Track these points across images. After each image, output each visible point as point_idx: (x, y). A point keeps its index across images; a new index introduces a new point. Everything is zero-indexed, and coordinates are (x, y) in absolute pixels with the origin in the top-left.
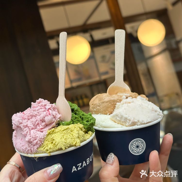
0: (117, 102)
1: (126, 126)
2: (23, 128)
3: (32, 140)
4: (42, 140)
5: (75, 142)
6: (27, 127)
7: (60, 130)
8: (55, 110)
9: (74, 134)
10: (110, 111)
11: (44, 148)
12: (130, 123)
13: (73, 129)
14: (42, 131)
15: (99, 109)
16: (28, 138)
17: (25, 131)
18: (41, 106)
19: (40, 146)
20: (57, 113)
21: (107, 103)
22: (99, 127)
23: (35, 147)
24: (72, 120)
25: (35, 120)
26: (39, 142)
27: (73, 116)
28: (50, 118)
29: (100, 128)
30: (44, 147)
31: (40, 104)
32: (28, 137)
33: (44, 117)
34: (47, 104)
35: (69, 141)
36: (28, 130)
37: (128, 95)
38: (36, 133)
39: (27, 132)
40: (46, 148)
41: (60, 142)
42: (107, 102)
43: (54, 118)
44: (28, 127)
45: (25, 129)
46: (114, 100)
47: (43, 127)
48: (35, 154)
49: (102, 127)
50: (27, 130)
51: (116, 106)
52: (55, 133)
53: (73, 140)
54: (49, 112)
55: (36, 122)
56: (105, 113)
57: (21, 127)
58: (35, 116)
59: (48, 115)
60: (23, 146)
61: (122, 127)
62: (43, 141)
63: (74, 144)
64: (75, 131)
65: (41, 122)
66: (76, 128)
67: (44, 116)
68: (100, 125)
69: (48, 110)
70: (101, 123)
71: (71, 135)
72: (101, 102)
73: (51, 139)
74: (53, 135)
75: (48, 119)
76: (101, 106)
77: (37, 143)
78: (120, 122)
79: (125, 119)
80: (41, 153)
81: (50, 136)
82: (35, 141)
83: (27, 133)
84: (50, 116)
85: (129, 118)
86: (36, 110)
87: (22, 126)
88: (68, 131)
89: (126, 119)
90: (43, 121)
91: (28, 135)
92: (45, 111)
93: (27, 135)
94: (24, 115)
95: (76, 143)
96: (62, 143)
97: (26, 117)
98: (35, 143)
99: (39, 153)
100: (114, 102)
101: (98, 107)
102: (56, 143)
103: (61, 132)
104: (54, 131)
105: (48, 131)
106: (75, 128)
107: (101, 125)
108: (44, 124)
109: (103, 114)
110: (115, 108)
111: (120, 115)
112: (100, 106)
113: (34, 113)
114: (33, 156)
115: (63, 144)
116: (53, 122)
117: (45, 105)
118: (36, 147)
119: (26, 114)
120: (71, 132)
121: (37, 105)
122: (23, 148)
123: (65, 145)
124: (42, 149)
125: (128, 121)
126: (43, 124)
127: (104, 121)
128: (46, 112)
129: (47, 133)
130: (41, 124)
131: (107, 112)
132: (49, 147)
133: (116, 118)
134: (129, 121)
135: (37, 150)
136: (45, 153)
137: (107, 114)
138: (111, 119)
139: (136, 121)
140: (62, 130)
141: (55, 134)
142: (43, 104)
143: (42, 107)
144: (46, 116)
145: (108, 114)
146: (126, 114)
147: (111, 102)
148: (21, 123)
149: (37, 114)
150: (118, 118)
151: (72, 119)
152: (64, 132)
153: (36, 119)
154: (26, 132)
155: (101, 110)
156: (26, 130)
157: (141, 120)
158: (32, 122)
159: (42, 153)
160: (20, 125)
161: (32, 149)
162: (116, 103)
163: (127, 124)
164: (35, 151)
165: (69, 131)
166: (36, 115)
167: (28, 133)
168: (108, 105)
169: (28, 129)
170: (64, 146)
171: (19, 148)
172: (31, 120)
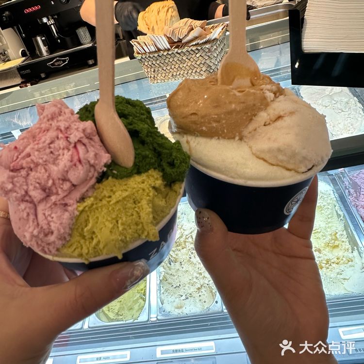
1: (298, 172)
2: (17, 202)
4: (66, 235)
5: (146, 234)
9: (143, 214)
11: (75, 250)
13: (139, 195)
14: (64, 202)
15: (217, 129)
18: (56, 130)
25: (46, 176)
26: (58, 242)
31: (54, 123)
32: (31, 229)
33: (67, 172)
36: (30, 207)
38: (49, 218)
41: (110, 242)
42: (240, 112)
43: (92, 170)
44: (30, 197)
47: (65, 194)
48: (53, 256)
50: (28, 209)
51: (254, 118)
53: (140, 227)
54: (78, 153)
56: (232, 136)
57: (11, 199)
58: (45, 165)
59: (75, 165)
63: (143, 237)
64: (144, 201)
65: (61, 182)
66: (145, 194)
67: (66, 169)
69: (75, 147)
71: (135, 215)
72: (224, 111)
73: (88, 231)
75: (76, 175)
80: (67, 257)
81: (85, 216)
82: (51, 238)
86: (45, 144)
88: (126, 205)
90: (65, 179)
91: (31, 222)
92: (67, 148)
93: (28, 220)
94: (16, 154)
96: (115, 245)
97: (24, 162)
98: (51, 242)
99: (63, 257)
102: (101, 246)
103: (111, 208)
104: (93, 205)
105: (79, 206)
106: (144, 190)
108: (67, 185)
112: (219, 122)
114: (50, 258)
116: (91, 178)
117: (67, 129)
118: (55, 248)
120: (134, 206)
124: (67, 251)
129: (77, 213)
135: (56, 252)
137: (233, 139)
140: (112, 202)
141: (96, 211)
142: (63, 125)
143: (60, 135)
144: (71, 167)
145: (237, 138)
147: (247, 111)
148: (11, 191)
149: (49, 157)
151: (135, 163)
152: (118, 207)
154: (25, 214)
156: (25, 208)
158: (38, 181)
159: (70, 257)
164: (53, 253)
165: (129, 204)
167: (31, 217)
170: (119, 249)
172: (35, 174)
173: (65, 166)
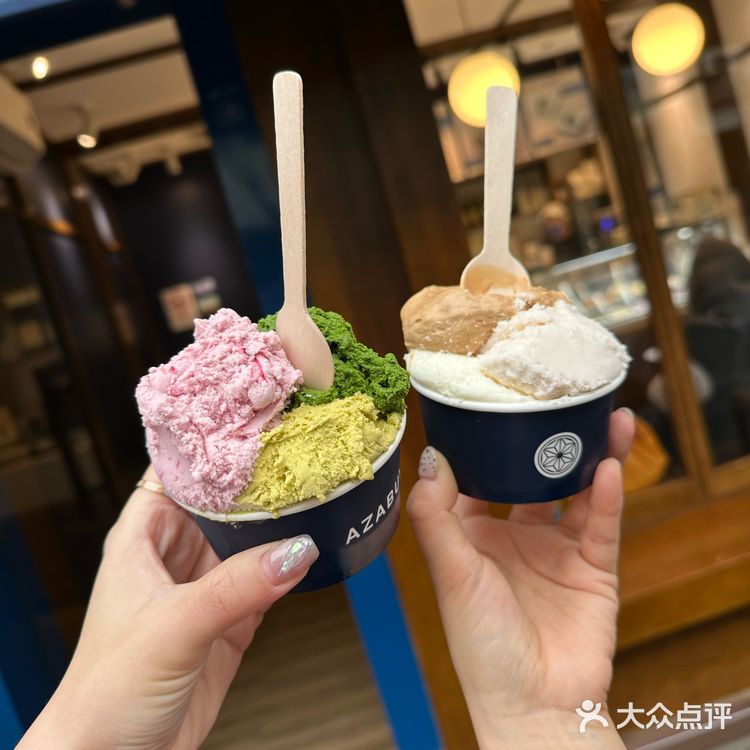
0: (499, 318)
1: (536, 398)
2: (180, 432)
3: (214, 475)
4: (248, 473)
5: (357, 469)
6: (193, 427)
7: (304, 430)
8: (277, 352)
9: (350, 443)
10: (475, 345)
11: (259, 497)
12: (550, 389)
13: (344, 420)
14: (242, 434)
15: (442, 338)
16: (201, 471)
17: (187, 443)
18: (228, 343)
19: (243, 492)
20: (284, 363)
21: (470, 322)
22: (446, 396)
23: (228, 496)
24: (336, 385)
25: (217, 399)
26: (238, 482)
27: (337, 371)
28: (266, 389)
29: (451, 397)
30: (257, 494)
31: (225, 335)
32: (199, 467)
33: (247, 389)
34: (250, 335)
35: (336, 469)
36: (197, 439)
37: (532, 296)
38: (224, 450)
39: (195, 446)
40: (264, 497)
41: (309, 478)
42: (469, 318)
43: (279, 389)
44: (195, 425)
45: (188, 436)
46: (491, 312)
47: (244, 422)
48: (227, 513)
49: (457, 397)
50: (194, 441)
51: (495, 330)
52: (288, 439)
53: (348, 461)
54: (260, 367)
55: (220, 404)
56: (462, 350)
57: (172, 428)
58: (215, 384)
59: (257, 381)
60: (185, 487)
61: (523, 401)
62: (252, 475)
63: (353, 474)
64: (352, 428)
65: (238, 405)
66: (352, 418)
67: (245, 386)
68: (451, 391)
69: (255, 360)
70: (454, 383)
71: (341, 446)
73: (277, 467)
74: (282, 451)
75: (259, 393)
76: (449, 329)
77: (231, 484)
78: (514, 384)
79: (534, 379)
80: (247, 511)
81: (272, 451)
82: (227, 478)
83: (195, 448)
84: (264, 383)
85: (547, 374)
86: (215, 359)
87: (176, 427)
88: (328, 432)
89: (538, 377)
90: (243, 400)
91: (198, 457)
92: (245, 363)
93: (194, 456)
94: (174, 376)
95: (358, 473)
96: (316, 481)
97: (184, 386)
98: (226, 484)
99: (241, 511)
100: (490, 318)
101: (438, 332)
102: (297, 484)
103: (307, 438)
104: (282, 434)
105: (265, 436)
106: (350, 415)
107: (453, 390)
108: (246, 410)
109: (452, 352)
110: (489, 337)
111: (517, 364)
112: (443, 329)
113: (209, 375)
114: (222, 518)
115: (319, 483)
116: (278, 401)
117: (244, 339)
118: (232, 496)
119: (181, 374)
120: (338, 434)
121: (213, 336)
122: (185, 493)
123: (325, 486)
124: (249, 499)
125: (543, 382)
126: (243, 410)
127: (463, 380)
128: (250, 367)
129: (261, 445)
130: (236, 413)
131: (467, 347)
132: (274, 493)
133: (504, 373)
134: (546, 385)
135: (233, 503)
136: (261, 510)
137: (465, 354)
138: (482, 371)
139: (567, 383)
140: (309, 430)
141: (287, 443)
142: (238, 335)
143: (235, 348)
144: (251, 383)
145: (470, 353)
146: (539, 363)
147: (480, 318)
148: (171, 417)
149: (221, 374)
150: (509, 373)
151: (335, 383)
152: (317, 435)
153: (219, 396)
154: (191, 447)
155: (448, 341)
156: (190, 440)
157: (580, 383)
158: (206, 406)
159: (252, 510)
160: (167, 424)
161: (218, 500)
162: (497, 320)
163: (540, 393)
164: (227, 506)
165: (332, 432)
166: (216, 379)
167: (200, 450)
168: (472, 325)
169: (195, 435)
170: (321, 488)
171: (173, 492)
172: (201, 399)
173: (245, 382)
